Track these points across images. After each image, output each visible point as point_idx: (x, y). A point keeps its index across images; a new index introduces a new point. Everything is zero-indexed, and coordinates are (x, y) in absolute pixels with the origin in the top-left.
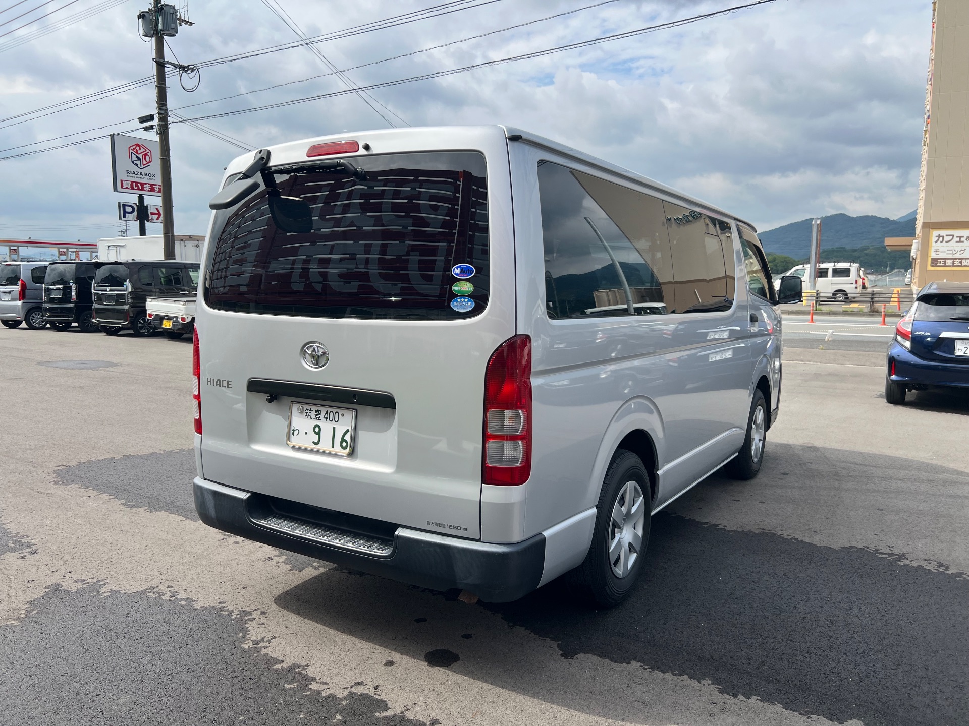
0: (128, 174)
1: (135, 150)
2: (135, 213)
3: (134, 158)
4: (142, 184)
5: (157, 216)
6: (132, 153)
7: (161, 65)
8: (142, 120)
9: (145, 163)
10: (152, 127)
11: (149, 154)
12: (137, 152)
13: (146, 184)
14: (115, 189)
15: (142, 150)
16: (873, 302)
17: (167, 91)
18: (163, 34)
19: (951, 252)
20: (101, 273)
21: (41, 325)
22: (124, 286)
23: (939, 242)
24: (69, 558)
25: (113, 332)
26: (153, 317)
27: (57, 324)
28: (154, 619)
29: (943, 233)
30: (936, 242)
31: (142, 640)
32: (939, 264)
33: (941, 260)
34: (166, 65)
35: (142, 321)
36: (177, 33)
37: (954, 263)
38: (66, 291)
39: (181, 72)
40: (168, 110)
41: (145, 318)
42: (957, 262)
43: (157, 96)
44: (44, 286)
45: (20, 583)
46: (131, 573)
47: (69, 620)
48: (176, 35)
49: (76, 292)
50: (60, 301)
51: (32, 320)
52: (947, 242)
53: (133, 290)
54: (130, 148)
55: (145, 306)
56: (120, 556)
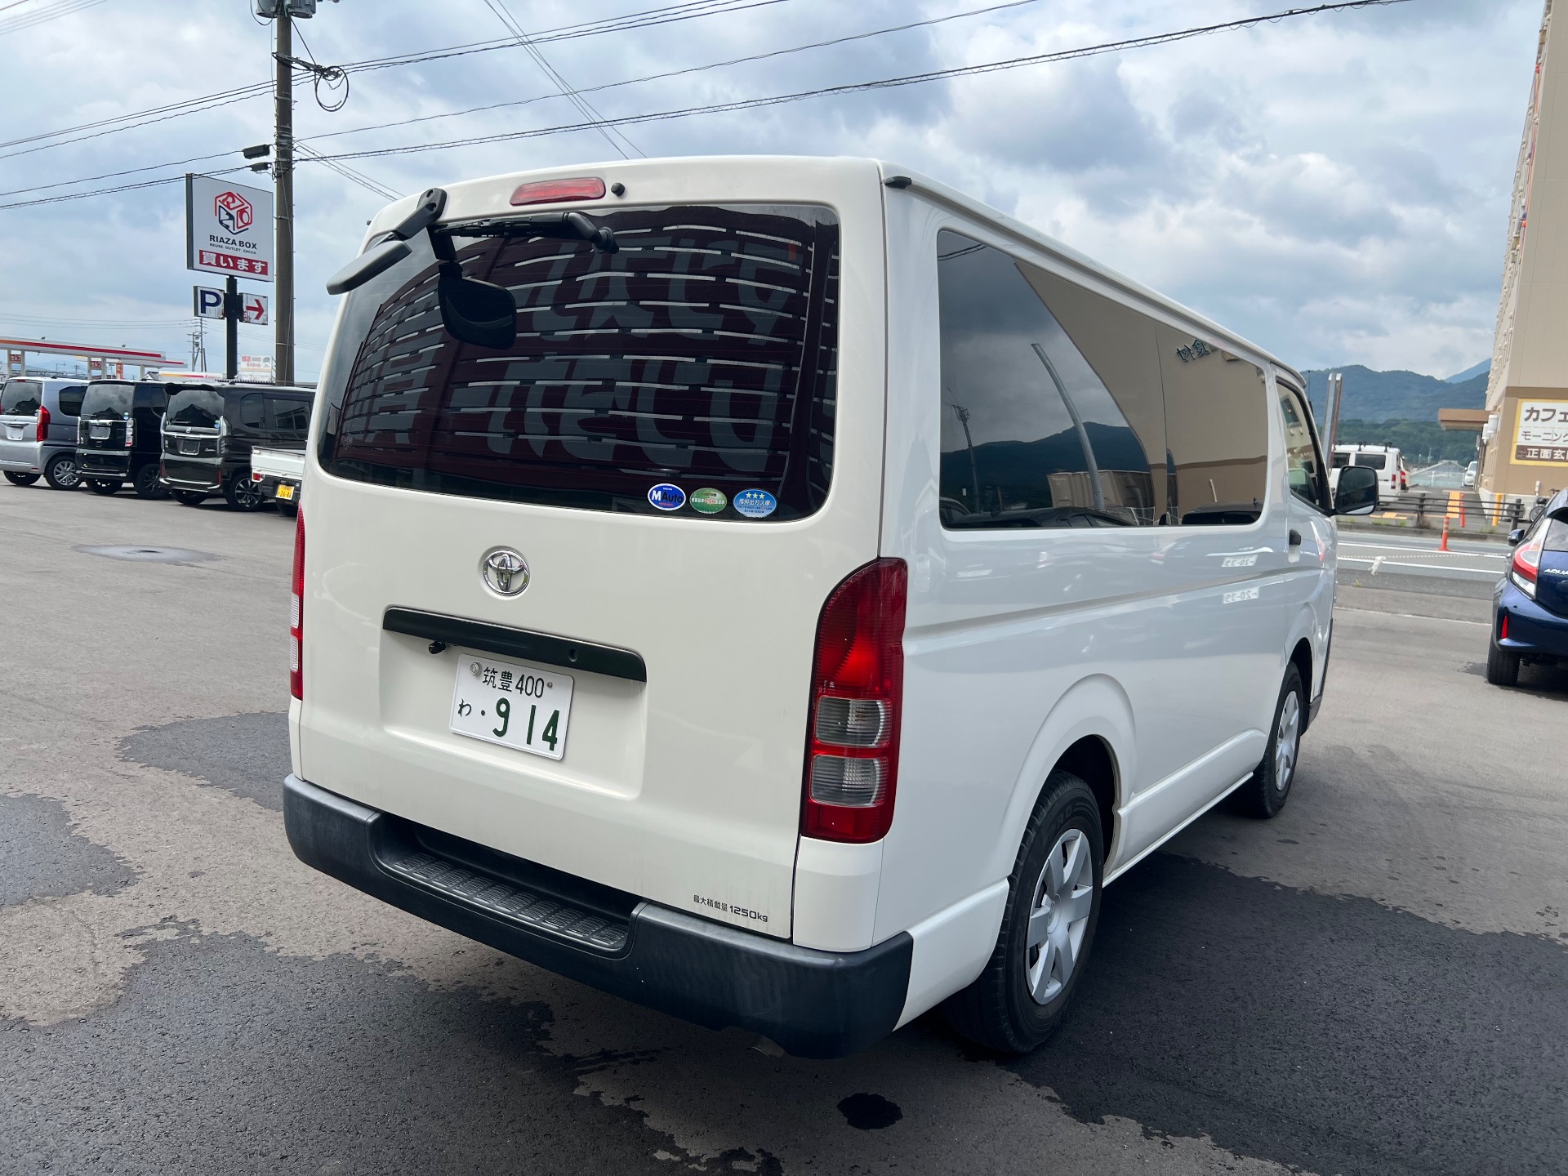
0: (212, 242)
1: (225, 203)
2: (221, 307)
3: (224, 216)
4: (235, 259)
5: (257, 313)
6: (220, 207)
7: (285, 63)
8: (250, 153)
9: (241, 224)
10: (265, 166)
11: (248, 210)
12: (229, 208)
13: (241, 258)
14: (190, 265)
15: (238, 203)
16: (1422, 512)
17: (293, 107)
18: (291, 14)
19: (1549, 437)
20: (177, 402)
21: (71, 484)
22: (215, 426)
23: (1531, 419)
24: (189, 896)
25: (192, 500)
26: (261, 480)
27: (99, 483)
28: (355, 1015)
29: (1539, 405)
30: (1527, 419)
31: (342, 1054)
32: (1529, 456)
33: (1533, 450)
34: (292, 65)
35: (241, 485)
36: (314, 12)
37: (1553, 456)
38: (118, 429)
39: (318, 77)
40: (294, 139)
41: (246, 481)
42: (1558, 454)
43: (276, 116)
44: (79, 418)
45: (110, 938)
46: (300, 927)
47: (208, 1010)
48: (313, 15)
49: (134, 431)
50: (106, 445)
51: (57, 473)
52: (1543, 420)
53: (230, 434)
54: (218, 199)
55: (249, 461)
56: (274, 896)
